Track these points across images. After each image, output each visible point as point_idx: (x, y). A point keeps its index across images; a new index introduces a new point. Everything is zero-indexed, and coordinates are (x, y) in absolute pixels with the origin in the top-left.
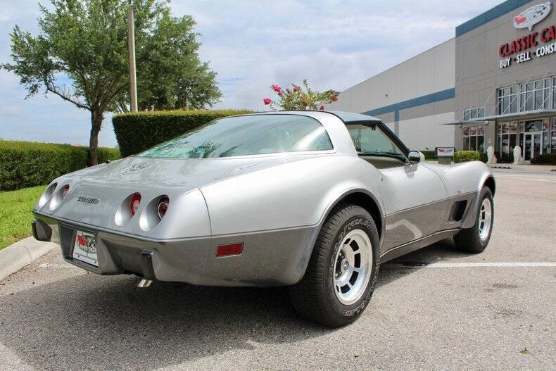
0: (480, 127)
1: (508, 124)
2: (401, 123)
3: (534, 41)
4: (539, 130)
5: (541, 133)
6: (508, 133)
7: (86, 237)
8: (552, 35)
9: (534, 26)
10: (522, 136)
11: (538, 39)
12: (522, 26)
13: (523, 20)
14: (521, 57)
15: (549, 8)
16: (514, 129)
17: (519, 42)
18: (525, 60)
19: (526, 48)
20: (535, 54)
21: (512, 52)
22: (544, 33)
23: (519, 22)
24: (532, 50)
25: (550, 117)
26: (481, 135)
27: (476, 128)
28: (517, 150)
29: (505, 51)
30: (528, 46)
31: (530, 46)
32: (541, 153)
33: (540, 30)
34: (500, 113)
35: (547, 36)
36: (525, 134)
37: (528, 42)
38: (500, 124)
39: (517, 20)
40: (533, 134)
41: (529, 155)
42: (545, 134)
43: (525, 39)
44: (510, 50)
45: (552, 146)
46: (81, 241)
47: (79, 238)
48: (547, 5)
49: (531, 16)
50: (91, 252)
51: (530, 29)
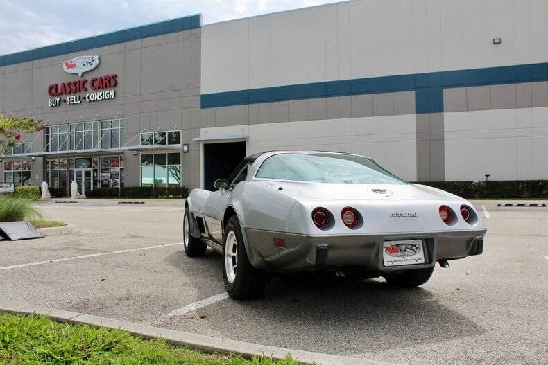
0: (26, 162)
1: (56, 160)
3: (83, 87)
4: (90, 167)
5: (91, 170)
6: (57, 169)
7: (398, 245)
8: (101, 84)
9: (83, 74)
10: (71, 172)
11: (88, 85)
12: (71, 71)
13: (73, 66)
14: (71, 100)
15: (97, 61)
16: (63, 166)
17: (69, 85)
18: (75, 102)
19: (76, 92)
20: (85, 98)
21: (62, 93)
22: (93, 82)
23: (69, 67)
24: (82, 94)
25: (99, 155)
26: (27, 170)
27: (20, 163)
28: (74, 186)
29: (53, 91)
30: (78, 90)
31: (80, 91)
32: (92, 189)
33: (89, 78)
34: (47, 151)
35: (96, 84)
36: (75, 170)
37: (77, 87)
38: (48, 160)
39: (66, 64)
40: (83, 170)
41: (79, 190)
42: (95, 171)
43: (75, 84)
44: (59, 90)
45: (102, 182)
46: (391, 250)
47: (388, 248)
48: (96, 58)
49: (81, 64)
50: (408, 256)
51: (80, 75)
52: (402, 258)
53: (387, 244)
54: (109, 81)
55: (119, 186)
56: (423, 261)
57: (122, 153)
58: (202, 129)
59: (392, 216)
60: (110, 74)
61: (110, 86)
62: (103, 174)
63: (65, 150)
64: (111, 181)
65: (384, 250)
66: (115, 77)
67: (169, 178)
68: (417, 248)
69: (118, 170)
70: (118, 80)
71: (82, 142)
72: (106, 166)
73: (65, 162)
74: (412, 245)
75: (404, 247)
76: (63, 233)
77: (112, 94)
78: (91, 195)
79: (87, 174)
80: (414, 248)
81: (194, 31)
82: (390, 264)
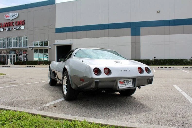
1: (2, 51)
3: (12, 25)
4: (15, 54)
5: (15, 55)
6: (3, 54)
7: (123, 81)
8: (19, 24)
10: (8, 55)
11: (14, 24)
12: (8, 18)
13: (8, 17)
14: (8, 29)
16: (5, 53)
17: (7, 23)
18: (9, 30)
19: (9, 26)
20: (13, 29)
21: (4, 27)
22: (16, 22)
23: (7, 17)
24: (12, 27)
25: (18, 50)
28: (9, 60)
29: (1, 26)
30: (10, 26)
31: (11, 26)
32: (16, 62)
33: (14, 21)
35: (17, 23)
36: (10, 55)
37: (10, 24)
39: (6, 16)
40: (12, 55)
41: (11, 62)
42: (17, 55)
43: (9, 23)
44: (3, 26)
45: (20, 59)
46: (121, 83)
47: (120, 82)
48: (17, 14)
49: (11, 16)
50: (127, 84)
51: (11, 20)
52: (125, 85)
53: (120, 80)
54: (22, 23)
55: (26, 61)
56: (132, 86)
57: (27, 49)
58: (56, 40)
59: (122, 71)
60: (22, 20)
61: (22, 25)
62: (20, 56)
63: (6, 47)
64: (23, 59)
65: (119, 82)
66: (24, 21)
67: (44, 58)
68: (130, 82)
69: (25, 55)
71: (12, 45)
72: (21, 53)
73: (6, 52)
74: (128, 81)
75: (126, 82)
76: (4, 77)
77: (23, 27)
78: (15, 64)
79: (14, 56)
80: (129, 82)
81: (53, 5)
82: (121, 87)
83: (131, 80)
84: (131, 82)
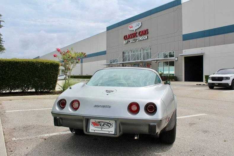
0: (117, 66)
1: (127, 65)
2: (83, 64)
3: (136, 35)
7: (99, 122)
8: (142, 34)
9: (136, 30)
11: (137, 34)
12: (131, 29)
13: (132, 27)
14: (132, 41)
15: (141, 24)
17: (131, 35)
19: (133, 37)
20: (136, 40)
21: (128, 38)
22: (139, 33)
23: (131, 28)
24: (136, 38)
25: (142, 63)
29: (125, 38)
31: (135, 37)
33: (138, 31)
34: (124, 61)
35: (140, 34)
38: (124, 65)
39: (130, 27)
43: (133, 34)
44: (127, 38)
46: (95, 124)
47: (93, 123)
48: (140, 23)
49: (135, 26)
50: (105, 128)
51: (134, 30)
52: (100, 129)
53: (93, 121)
54: (145, 32)
56: (113, 133)
57: (151, 62)
58: (183, 50)
59: (96, 106)
60: (145, 29)
61: (146, 34)
63: (130, 61)
66: (147, 30)
68: (111, 125)
70: (149, 31)
71: (136, 56)
73: (130, 65)
74: (108, 123)
75: (103, 124)
77: (146, 37)
80: (109, 125)
81: (179, 6)
82: (93, 131)
83: (113, 122)
84: (114, 125)
